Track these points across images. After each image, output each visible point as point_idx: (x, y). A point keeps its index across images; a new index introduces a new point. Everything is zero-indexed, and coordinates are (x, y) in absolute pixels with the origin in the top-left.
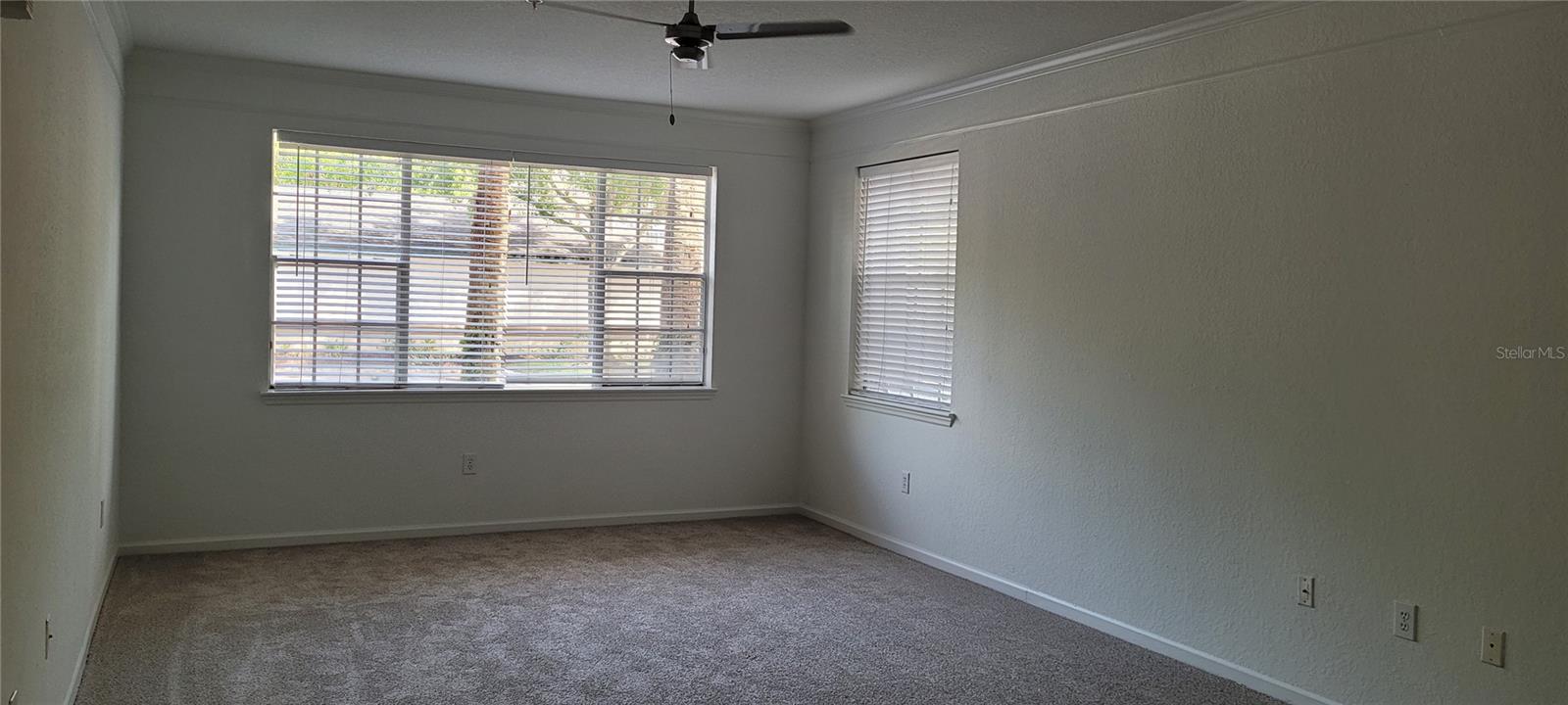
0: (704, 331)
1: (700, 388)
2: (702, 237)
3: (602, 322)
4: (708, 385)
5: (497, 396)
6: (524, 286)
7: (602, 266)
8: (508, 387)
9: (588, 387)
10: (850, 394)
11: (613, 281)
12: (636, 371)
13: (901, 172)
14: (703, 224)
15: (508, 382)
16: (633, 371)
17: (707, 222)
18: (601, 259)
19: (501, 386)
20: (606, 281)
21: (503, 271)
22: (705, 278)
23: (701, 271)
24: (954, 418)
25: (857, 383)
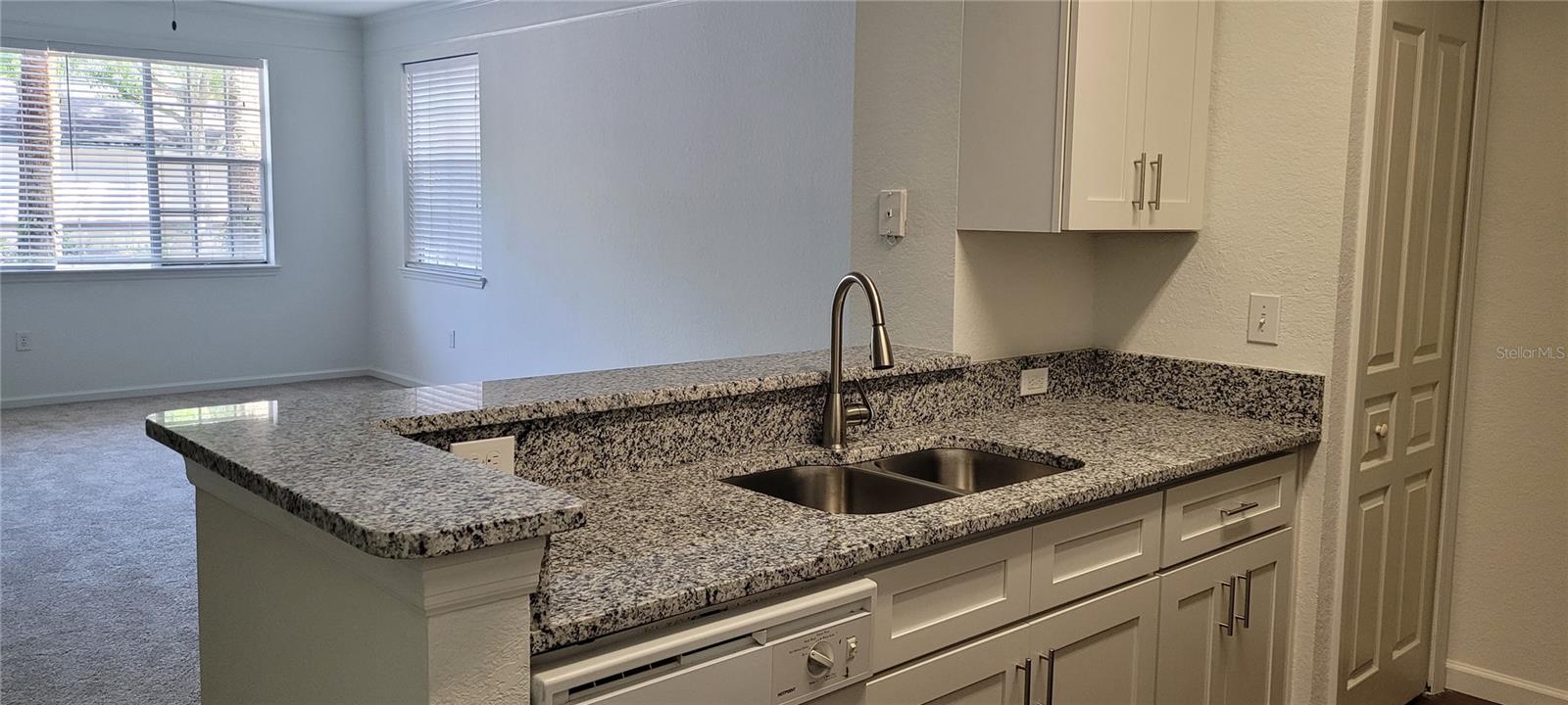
0: (265, 213)
1: (264, 265)
2: (259, 125)
3: (158, 206)
4: (273, 263)
5: (47, 276)
6: (70, 171)
7: (153, 152)
8: (60, 268)
9: (148, 266)
10: (406, 266)
11: (166, 166)
12: (197, 251)
13: (438, 69)
14: (258, 113)
15: (59, 263)
16: (194, 251)
17: (262, 111)
18: (152, 146)
19: (53, 267)
20: (159, 166)
21: (57, 157)
22: (263, 164)
23: (259, 159)
24: (485, 281)
25: (413, 257)
